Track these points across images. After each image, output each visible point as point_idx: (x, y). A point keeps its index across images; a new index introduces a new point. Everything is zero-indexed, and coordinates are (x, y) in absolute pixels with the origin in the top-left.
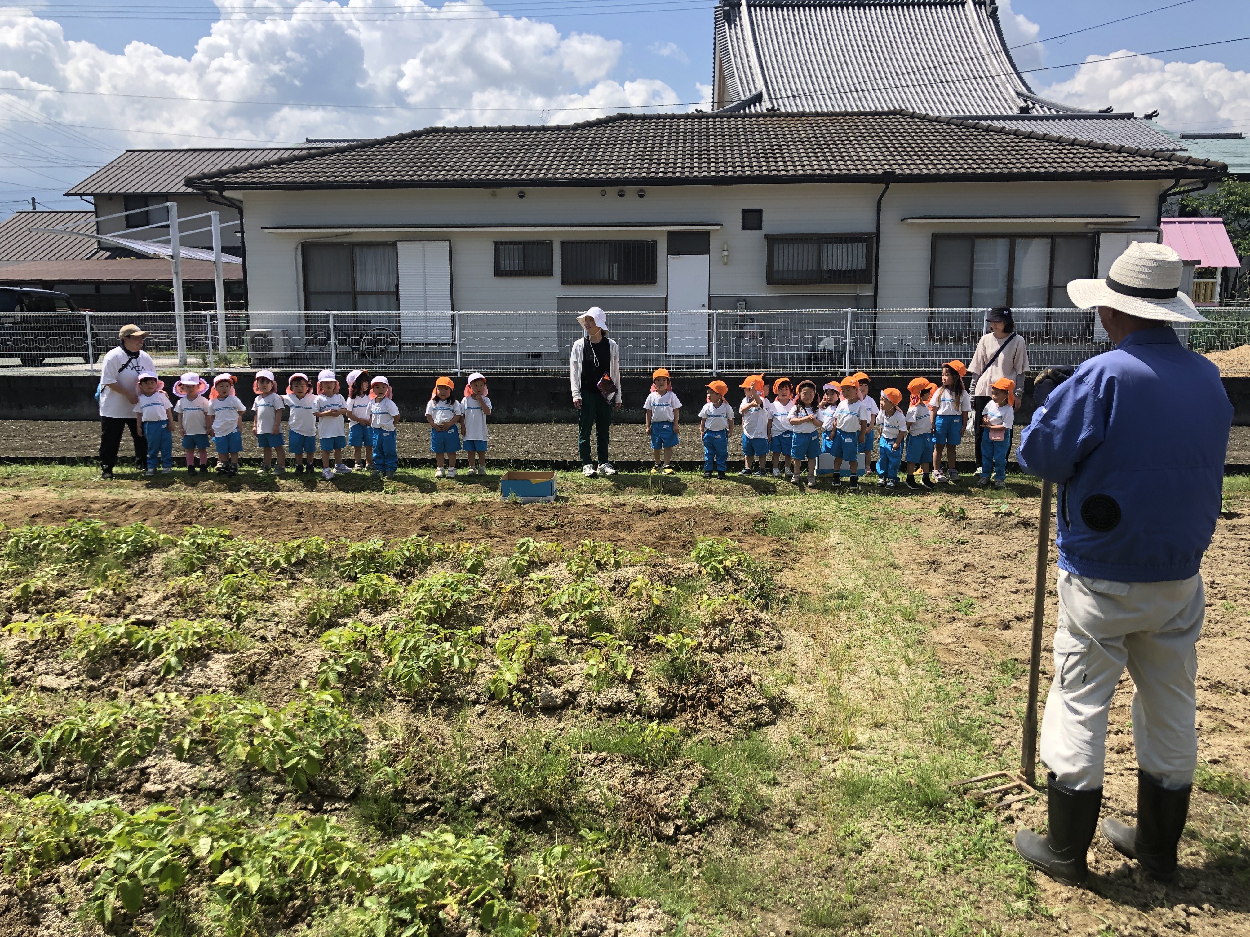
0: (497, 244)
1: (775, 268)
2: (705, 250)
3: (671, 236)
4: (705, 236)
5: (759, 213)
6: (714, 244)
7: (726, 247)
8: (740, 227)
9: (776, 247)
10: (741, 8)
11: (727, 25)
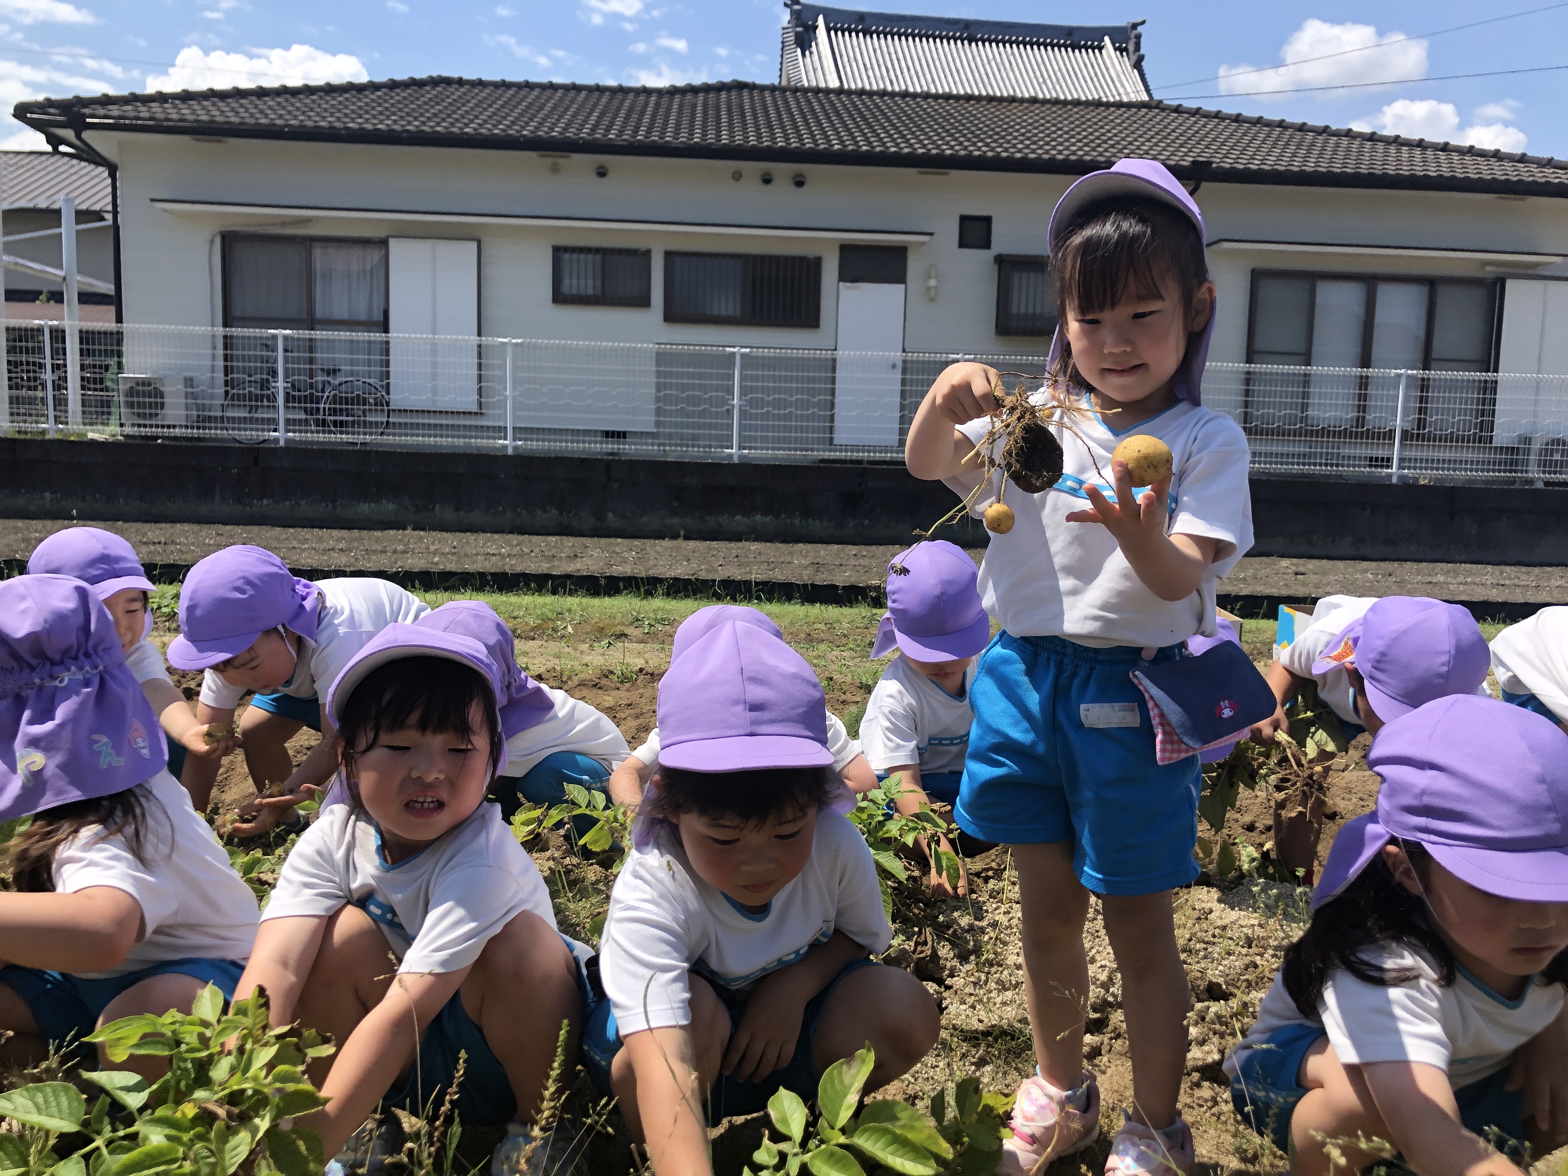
0: (558, 251)
1: (1010, 310)
2: (898, 276)
3: (846, 250)
4: (901, 252)
5: (987, 221)
6: (914, 266)
7: (933, 273)
8: (956, 243)
9: (1016, 276)
10: (818, 32)
11: (799, 50)
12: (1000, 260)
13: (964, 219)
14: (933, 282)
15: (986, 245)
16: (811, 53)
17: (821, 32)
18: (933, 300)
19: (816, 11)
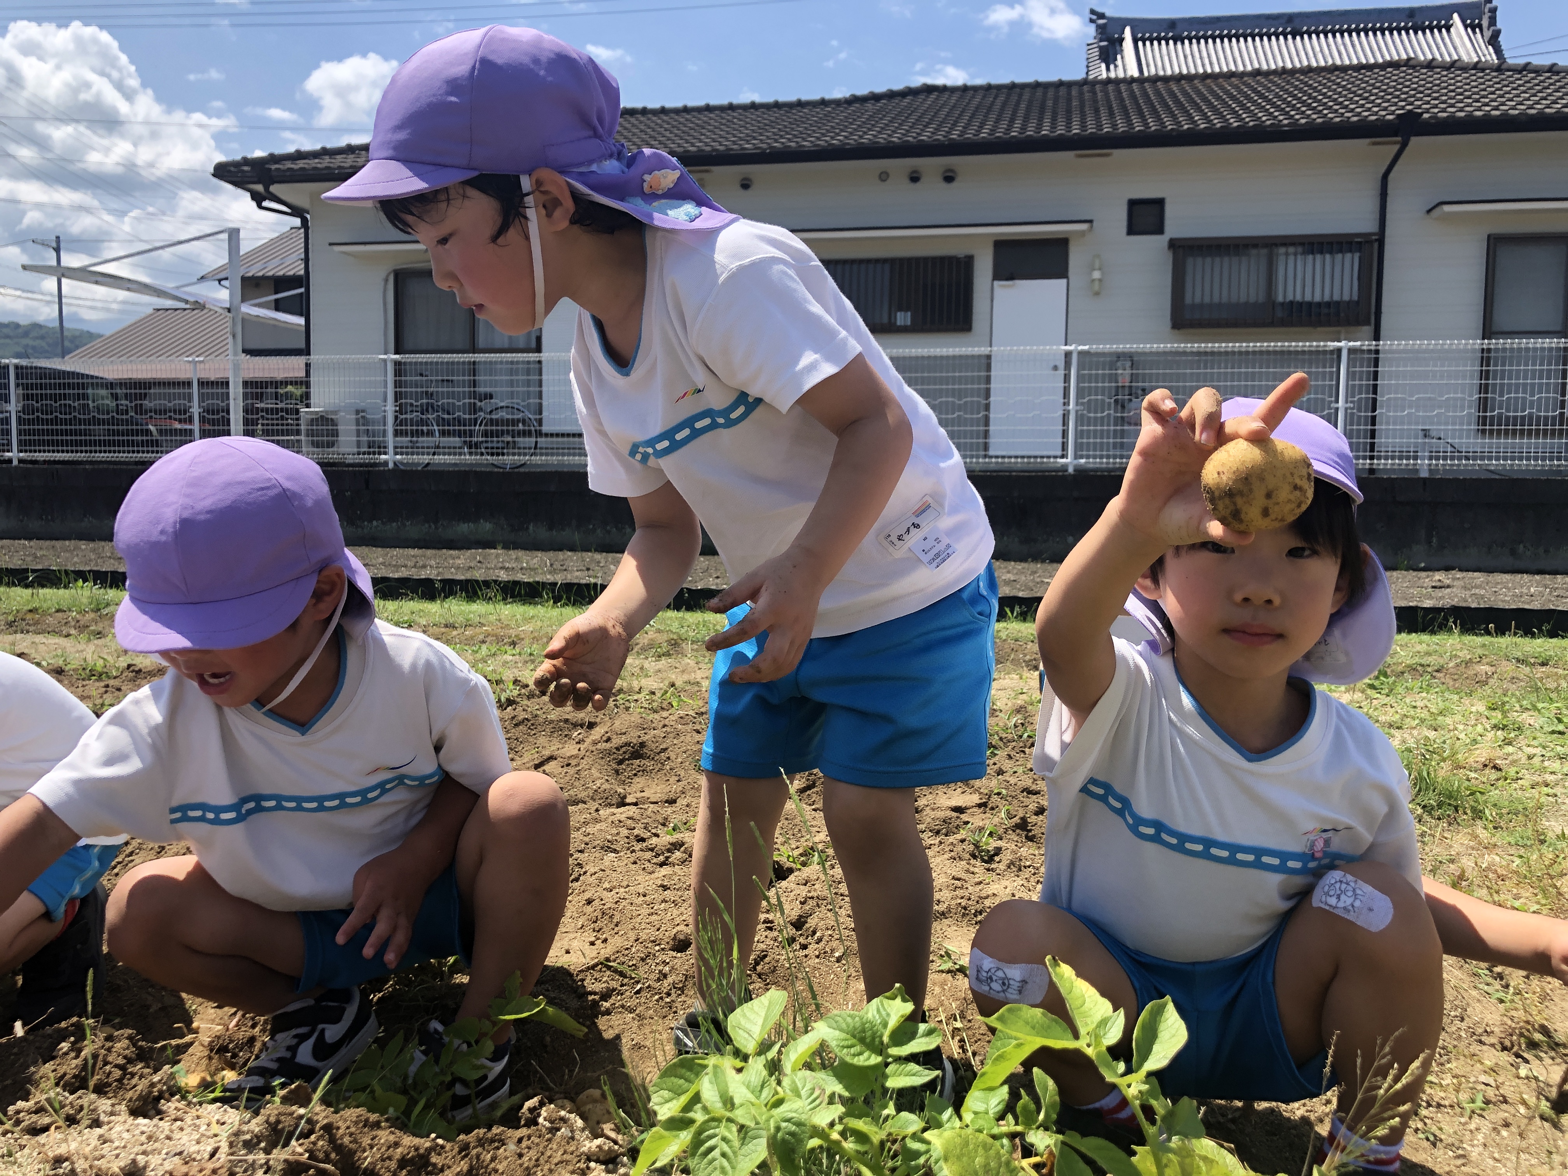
1: (1188, 300)
2: (1059, 270)
3: (1001, 246)
4: (1061, 244)
5: (1159, 204)
6: (1076, 258)
7: (1097, 265)
8: (1124, 230)
9: (1190, 261)
10: (1124, 44)
11: (1103, 66)
12: (1174, 245)
13: (1133, 204)
14: (1096, 275)
15: (1159, 229)
16: (1116, 66)
17: (1128, 44)
18: (1097, 294)
19: (1123, 23)
